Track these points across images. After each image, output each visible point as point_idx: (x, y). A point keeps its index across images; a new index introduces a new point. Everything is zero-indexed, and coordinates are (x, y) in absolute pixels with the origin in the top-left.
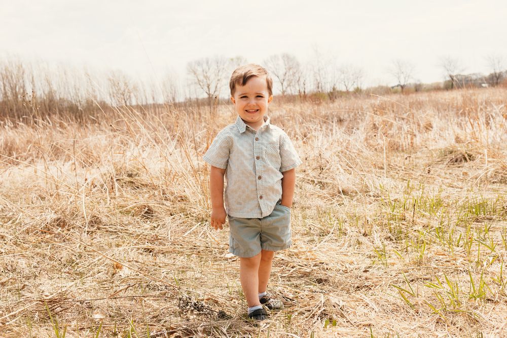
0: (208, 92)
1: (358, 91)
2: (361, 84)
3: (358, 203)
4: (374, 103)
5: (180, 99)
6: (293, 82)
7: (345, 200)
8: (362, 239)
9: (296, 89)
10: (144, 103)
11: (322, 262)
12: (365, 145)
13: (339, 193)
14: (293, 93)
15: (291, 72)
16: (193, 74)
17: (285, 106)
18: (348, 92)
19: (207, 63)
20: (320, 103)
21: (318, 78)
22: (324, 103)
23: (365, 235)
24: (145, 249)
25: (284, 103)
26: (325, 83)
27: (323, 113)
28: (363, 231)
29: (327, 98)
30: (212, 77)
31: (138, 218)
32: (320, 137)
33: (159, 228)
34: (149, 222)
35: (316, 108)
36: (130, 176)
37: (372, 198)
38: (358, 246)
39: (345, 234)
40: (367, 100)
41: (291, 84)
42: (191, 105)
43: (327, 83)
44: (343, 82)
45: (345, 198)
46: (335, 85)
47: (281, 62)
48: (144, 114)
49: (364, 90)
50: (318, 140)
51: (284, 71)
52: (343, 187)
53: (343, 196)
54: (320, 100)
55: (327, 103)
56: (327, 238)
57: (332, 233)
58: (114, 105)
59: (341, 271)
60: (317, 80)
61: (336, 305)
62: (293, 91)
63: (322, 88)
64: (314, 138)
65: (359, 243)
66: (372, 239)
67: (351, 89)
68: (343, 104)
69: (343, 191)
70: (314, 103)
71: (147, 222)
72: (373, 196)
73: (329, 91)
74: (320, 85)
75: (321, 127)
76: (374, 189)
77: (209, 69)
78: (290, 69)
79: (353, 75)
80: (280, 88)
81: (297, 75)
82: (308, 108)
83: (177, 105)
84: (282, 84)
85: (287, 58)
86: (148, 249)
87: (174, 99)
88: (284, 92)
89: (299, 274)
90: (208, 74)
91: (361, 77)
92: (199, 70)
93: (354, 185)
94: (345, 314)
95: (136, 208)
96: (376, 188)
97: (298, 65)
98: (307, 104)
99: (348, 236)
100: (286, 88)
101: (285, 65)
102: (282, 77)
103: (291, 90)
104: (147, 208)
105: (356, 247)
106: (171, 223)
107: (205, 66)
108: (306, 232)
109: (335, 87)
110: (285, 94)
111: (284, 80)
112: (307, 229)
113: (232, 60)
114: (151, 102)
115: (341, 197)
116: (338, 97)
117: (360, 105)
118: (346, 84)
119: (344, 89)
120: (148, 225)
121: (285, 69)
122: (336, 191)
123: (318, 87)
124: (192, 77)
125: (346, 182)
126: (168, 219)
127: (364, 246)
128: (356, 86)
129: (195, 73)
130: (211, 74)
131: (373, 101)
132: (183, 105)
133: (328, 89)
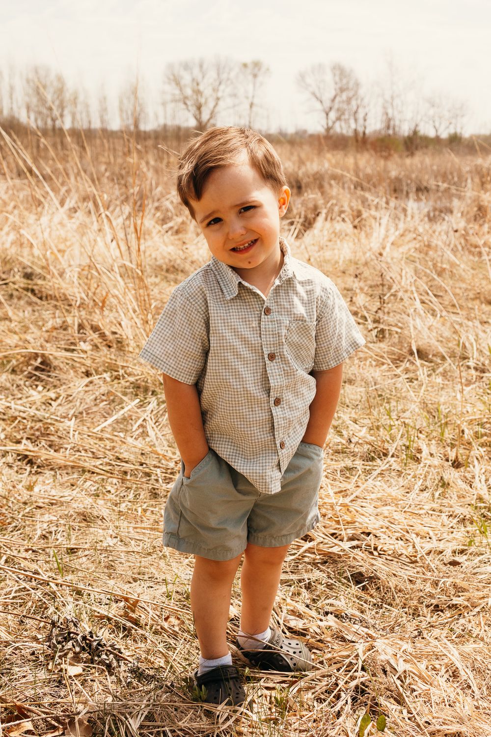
0: (198, 117)
1: (455, 140)
2: (462, 128)
3: (446, 382)
4: (481, 166)
5: (148, 126)
6: (347, 113)
7: (422, 369)
8: (451, 475)
9: (349, 127)
10: (85, 126)
11: (367, 531)
12: (461, 243)
13: (412, 353)
14: (344, 132)
15: (344, 96)
16: (173, 84)
17: (329, 156)
18: (437, 140)
19: (201, 66)
20: (390, 155)
21: (390, 111)
22: (396, 157)
23: (456, 464)
24: (18, 455)
25: (328, 151)
26: (400, 121)
27: (393, 174)
28: (452, 455)
29: (402, 147)
30: (207, 91)
31: (20, 379)
32: (384, 221)
33: (59, 401)
34: (40, 388)
35: (382, 162)
36: (28, 276)
37: (473, 372)
38: (440, 490)
39: (418, 460)
40: (469, 158)
41: (343, 117)
42: (165, 138)
43: (405, 120)
44: (431, 122)
45: (422, 365)
46: (417, 125)
47: (329, 77)
48: (84, 148)
49: (466, 139)
50: (380, 224)
51: (333, 93)
52: (420, 343)
53: (418, 362)
54: (390, 150)
55: (401, 157)
56: (380, 465)
57: (392, 456)
58: (33, 125)
59: (403, 558)
60: (387, 114)
61: (388, 668)
62: (344, 128)
63: (394, 129)
64: (373, 221)
65: (445, 485)
66: (469, 476)
67: (444, 135)
68: (428, 160)
69: (418, 351)
70: (379, 154)
71: (37, 386)
72: (474, 368)
73: (406, 134)
74: (392, 123)
75: (387, 203)
76: (476, 354)
77: (203, 77)
78: (342, 90)
79: (449, 111)
80: (324, 122)
81: (354, 103)
82: (367, 162)
83: (140, 136)
84: (327, 114)
85: (340, 72)
86: (26, 456)
87: (136, 125)
88: (328, 129)
89: (318, 557)
90: (201, 88)
91: (463, 116)
92: (186, 79)
93: (441, 342)
94: (406, 694)
95: (19, 357)
96: (481, 351)
97: (357, 85)
98: (366, 156)
99: (422, 465)
100: (334, 123)
101: (336, 83)
102: (327, 104)
103: (341, 127)
104: (39, 360)
105: (437, 494)
106: (83, 393)
107: (196, 72)
108: (340, 447)
109: (418, 129)
110: (332, 132)
111: (331, 108)
112: (344, 442)
113: (245, 65)
114: (96, 125)
115: (412, 363)
116: (422, 148)
117: (457, 166)
118: (437, 124)
119: (432, 134)
120: (36, 395)
121: (335, 90)
122: (405, 351)
123: (388, 127)
124: (172, 90)
125: (426, 333)
126: (78, 384)
127: (452, 493)
128: (452, 131)
129: (178, 83)
130: (206, 89)
131: (479, 161)
132: (153, 136)
133: (405, 130)
